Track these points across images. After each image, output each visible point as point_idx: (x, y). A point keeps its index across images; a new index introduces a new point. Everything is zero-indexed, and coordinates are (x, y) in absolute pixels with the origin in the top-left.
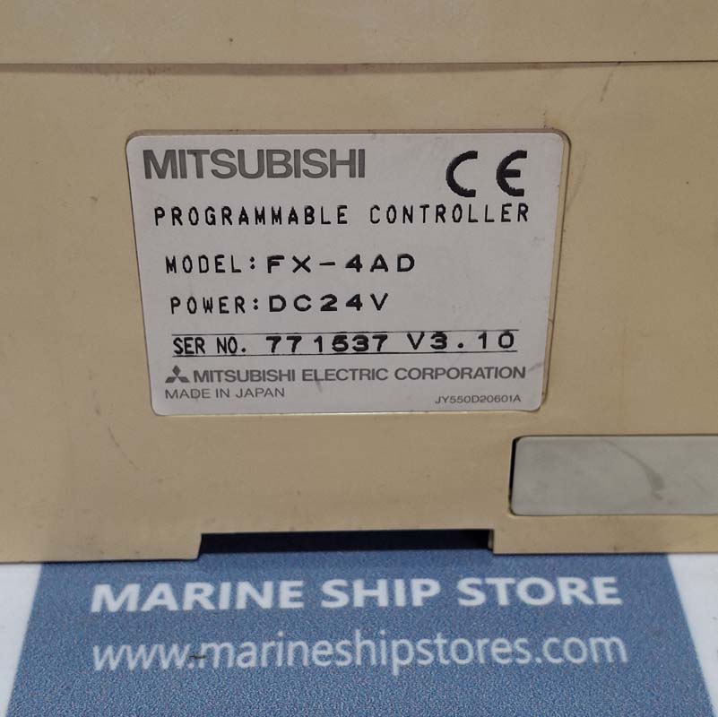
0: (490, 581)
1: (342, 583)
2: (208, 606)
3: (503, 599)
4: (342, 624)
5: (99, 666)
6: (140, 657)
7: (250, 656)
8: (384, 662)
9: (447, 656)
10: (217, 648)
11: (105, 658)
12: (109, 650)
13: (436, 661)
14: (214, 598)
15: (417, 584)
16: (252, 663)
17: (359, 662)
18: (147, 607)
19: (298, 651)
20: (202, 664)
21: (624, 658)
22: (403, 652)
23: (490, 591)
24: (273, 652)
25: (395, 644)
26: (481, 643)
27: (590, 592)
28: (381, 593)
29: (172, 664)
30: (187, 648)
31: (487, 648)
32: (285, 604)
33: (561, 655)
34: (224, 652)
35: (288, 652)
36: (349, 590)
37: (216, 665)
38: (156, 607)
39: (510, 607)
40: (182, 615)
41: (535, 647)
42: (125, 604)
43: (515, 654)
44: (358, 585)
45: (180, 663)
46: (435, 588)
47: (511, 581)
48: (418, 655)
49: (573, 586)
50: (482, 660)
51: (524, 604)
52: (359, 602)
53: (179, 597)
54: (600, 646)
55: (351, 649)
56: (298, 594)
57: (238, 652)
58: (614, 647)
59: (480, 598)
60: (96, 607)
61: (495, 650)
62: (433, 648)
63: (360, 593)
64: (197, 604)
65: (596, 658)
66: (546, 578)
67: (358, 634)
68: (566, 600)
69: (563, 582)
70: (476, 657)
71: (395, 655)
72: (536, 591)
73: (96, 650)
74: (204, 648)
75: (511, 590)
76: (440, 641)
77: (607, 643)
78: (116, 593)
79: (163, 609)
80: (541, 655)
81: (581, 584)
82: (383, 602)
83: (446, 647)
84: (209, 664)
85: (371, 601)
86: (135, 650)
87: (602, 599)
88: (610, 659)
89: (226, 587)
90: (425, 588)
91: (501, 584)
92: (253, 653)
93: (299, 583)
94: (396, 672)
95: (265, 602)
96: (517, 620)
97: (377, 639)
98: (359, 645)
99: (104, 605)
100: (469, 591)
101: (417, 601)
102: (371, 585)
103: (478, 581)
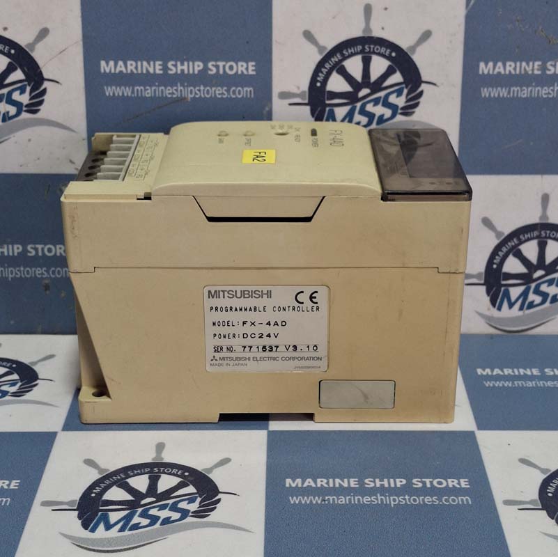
0: (423, 480)
1: (372, 480)
2: (326, 486)
3: (428, 485)
4: (373, 492)
5: (292, 502)
6: (306, 500)
7: (343, 500)
8: (388, 503)
9: (410, 501)
10: (331, 498)
11: (294, 500)
12: (295, 498)
13: (406, 503)
14: (328, 483)
15: (398, 480)
16: (343, 502)
17: (380, 503)
18: (305, 485)
19: (359, 499)
20: (327, 502)
21: (470, 503)
22: (394, 500)
23: (424, 483)
24: (350, 499)
25: (392, 498)
26: (421, 498)
27: (459, 484)
28: (385, 483)
29: (317, 502)
30: (321, 498)
31: (423, 500)
32: (352, 485)
33: (449, 501)
34: (333, 499)
35: (356, 499)
36: (374, 482)
37: (331, 502)
38: (308, 486)
39: (431, 488)
40: (317, 488)
41: (440, 500)
42: (297, 485)
43: (433, 501)
44: (377, 480)
45: (319, 502)
46: (404, 482)
47: (431, 480)
48: (400, 501)
49: (453, 482)
50: (421, 503)
51: (436, 487)
52: (378, 485)
53: (316, 483)
54: (462, 500)
55: (377, 499)
56: (357, 483)
57: (338, 499)
58: (467, 500)
59: (420, 485)
60: (287, 485)
61: (426, 500)
62: (405, 499)
63: (378, 483)
64: (322, 485)
65: (460, 503)
66: (444, 479)
67: (379, 495)
68: (451, 486)
69: (449, 480)
70: (419, 502)
71: (392, 501)
72: (440, 483)
73: (290, 498)
74: (327, 498)
75: (431, 483)
76: (407, 497)
77: (464, 499)
78: (294, 482)
79: (311, 486)
80: (442, 501)
81: (456, 481)
82: (386, 485)
83: (409, 499)
84: (329, 502)
85: (382, 485)
86: (303, 498)
87: (463, 486)
88: (465, 503)
89: (331, 481)
90: (401, 482)
91: (428, 481)
92: (344, 499)
93: (357, 480)
94: (392, 506)
95: (345, 484)
96: (433, 491)
97: (385, 496)
98: (379, 498)
99: (290, 484)
100: (416, 483)
101: (398, 485)
102: (381, 480)
103: (419, 480)
